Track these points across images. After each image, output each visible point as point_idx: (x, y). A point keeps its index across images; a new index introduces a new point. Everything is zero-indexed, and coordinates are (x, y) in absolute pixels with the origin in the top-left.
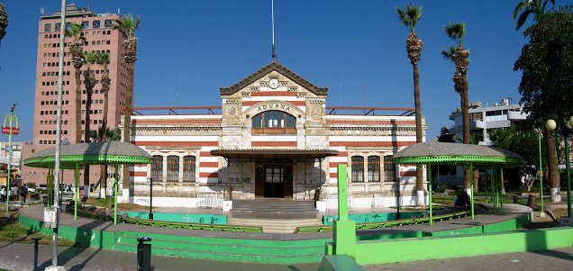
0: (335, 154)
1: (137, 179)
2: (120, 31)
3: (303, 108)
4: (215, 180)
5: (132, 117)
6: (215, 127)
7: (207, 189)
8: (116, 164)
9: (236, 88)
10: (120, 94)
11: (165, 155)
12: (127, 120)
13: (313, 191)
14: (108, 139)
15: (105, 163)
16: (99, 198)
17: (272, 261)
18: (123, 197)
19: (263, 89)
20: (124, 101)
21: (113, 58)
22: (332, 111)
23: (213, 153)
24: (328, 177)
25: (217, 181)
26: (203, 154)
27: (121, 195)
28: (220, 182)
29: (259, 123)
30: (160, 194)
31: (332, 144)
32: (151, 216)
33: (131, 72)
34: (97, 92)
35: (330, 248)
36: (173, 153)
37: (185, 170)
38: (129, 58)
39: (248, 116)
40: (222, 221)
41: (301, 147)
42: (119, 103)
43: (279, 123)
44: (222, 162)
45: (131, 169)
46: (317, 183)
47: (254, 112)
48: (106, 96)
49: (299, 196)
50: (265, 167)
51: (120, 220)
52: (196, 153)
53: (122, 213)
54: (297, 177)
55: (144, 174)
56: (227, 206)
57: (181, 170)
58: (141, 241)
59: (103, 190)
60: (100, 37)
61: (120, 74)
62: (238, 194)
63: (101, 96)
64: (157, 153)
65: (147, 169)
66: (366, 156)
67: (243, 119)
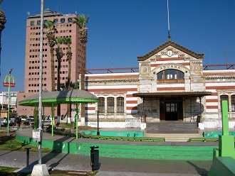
0: (210, 94)
1: (89, 112)
2: (77, 24)
3: (188, 67)
4: (136, 111)
5: (86, 75)
6: (135, 80)
7: (131, 117)
8: (76, 103)
9: (147, 56)
10: (78, 61)
11: (106, 97)
12: (83, 77)
13: (196, 117)
14: (71, 88)
15: (70, 103)
16: (67, 123)
17: (171, 158)
18: (81, 123)
19: (163, 57)
20: (81, 66)
21: (74, 40)
22: (206, 68)
23: (134, 95)
24: (205, 108)
25: (137, 112)
26: (128, 96)
27: (80, 121)
28: (139, 112)
29: (161, 77)
30: (103, 120)
31: (207, 88)
32: (98, 133)
33: (84, 48)
34: (64, 60)
35: (217, 152)
36: (110, 96)
37: (118, 105)
38: (83, 40)
39: (154, 73)
40: (140, 135)
41: (187, 90)
42: (78, 67)
43: (174, 76)
44: (140, 101)
45: (85, 105)
46: (198, 112)
47: (158, 70)
48: (70, 63)
49: (187, 120)
50: (166, 103)
51: (80, 136)
52: (124, 96)
53: (81, 132)
54: (186, 108)
55: (93, 109)
56: (143, 126)
57: (115, 105)
58: (92, 148)
59: (69, 119)
60: (65, 28)
61: (78, 50)
62: (149, 119)
63: (67, 63)
64: (101, 96)
65: (95, 105)
66: (230, 95)
67: (152, 75)
